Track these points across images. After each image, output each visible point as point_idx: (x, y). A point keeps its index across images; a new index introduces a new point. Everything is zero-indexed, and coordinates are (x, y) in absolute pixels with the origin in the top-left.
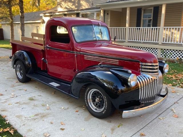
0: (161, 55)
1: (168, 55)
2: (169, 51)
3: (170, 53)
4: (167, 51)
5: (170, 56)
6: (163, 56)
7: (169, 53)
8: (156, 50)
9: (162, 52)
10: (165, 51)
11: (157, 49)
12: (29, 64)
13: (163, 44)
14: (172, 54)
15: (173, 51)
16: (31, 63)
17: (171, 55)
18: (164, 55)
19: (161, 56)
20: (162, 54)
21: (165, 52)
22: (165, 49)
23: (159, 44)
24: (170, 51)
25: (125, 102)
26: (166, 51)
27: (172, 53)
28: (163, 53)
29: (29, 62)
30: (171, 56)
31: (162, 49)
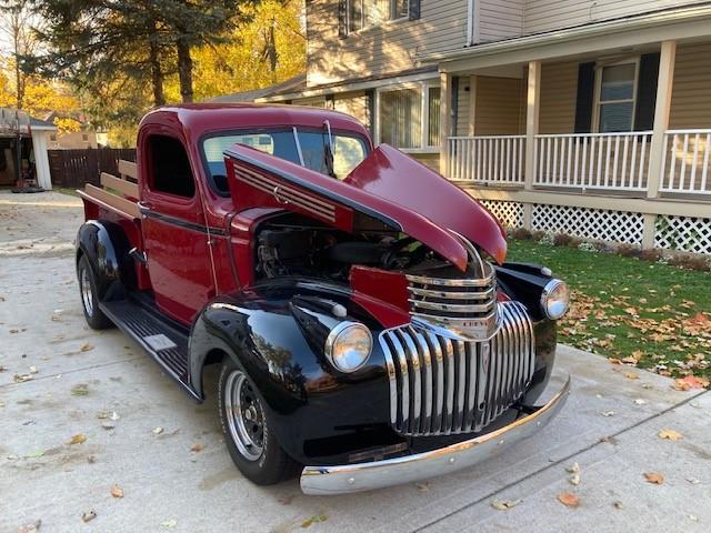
0: (658, 238)
1: (686, 241)
2: (687, 225)
3: (693, 231)
4: (682, 225)
5: (692, 242)
6: (663, 244)
7: (687, 230)
8: (639, 220)
9: (659, 227)
10: (671, 223)
11: (639, 215)
12: (111, 269)
13: (664, 195)
14: (698, 237)
15: (703, 224)
16: (115, 266)
17: (695, 240)
18: (669, 239)
19: (658, 243)
20: (659, 233)
21: (670, 229)
22: (671, 217)
23: (649, 196)
24: (693, 226)
25: (337, 428)
26: (676, 224)
27: (699, 231)
28: (664, 233)
29: (110, 262)
30: (697, 243)
31: (659, 216)
